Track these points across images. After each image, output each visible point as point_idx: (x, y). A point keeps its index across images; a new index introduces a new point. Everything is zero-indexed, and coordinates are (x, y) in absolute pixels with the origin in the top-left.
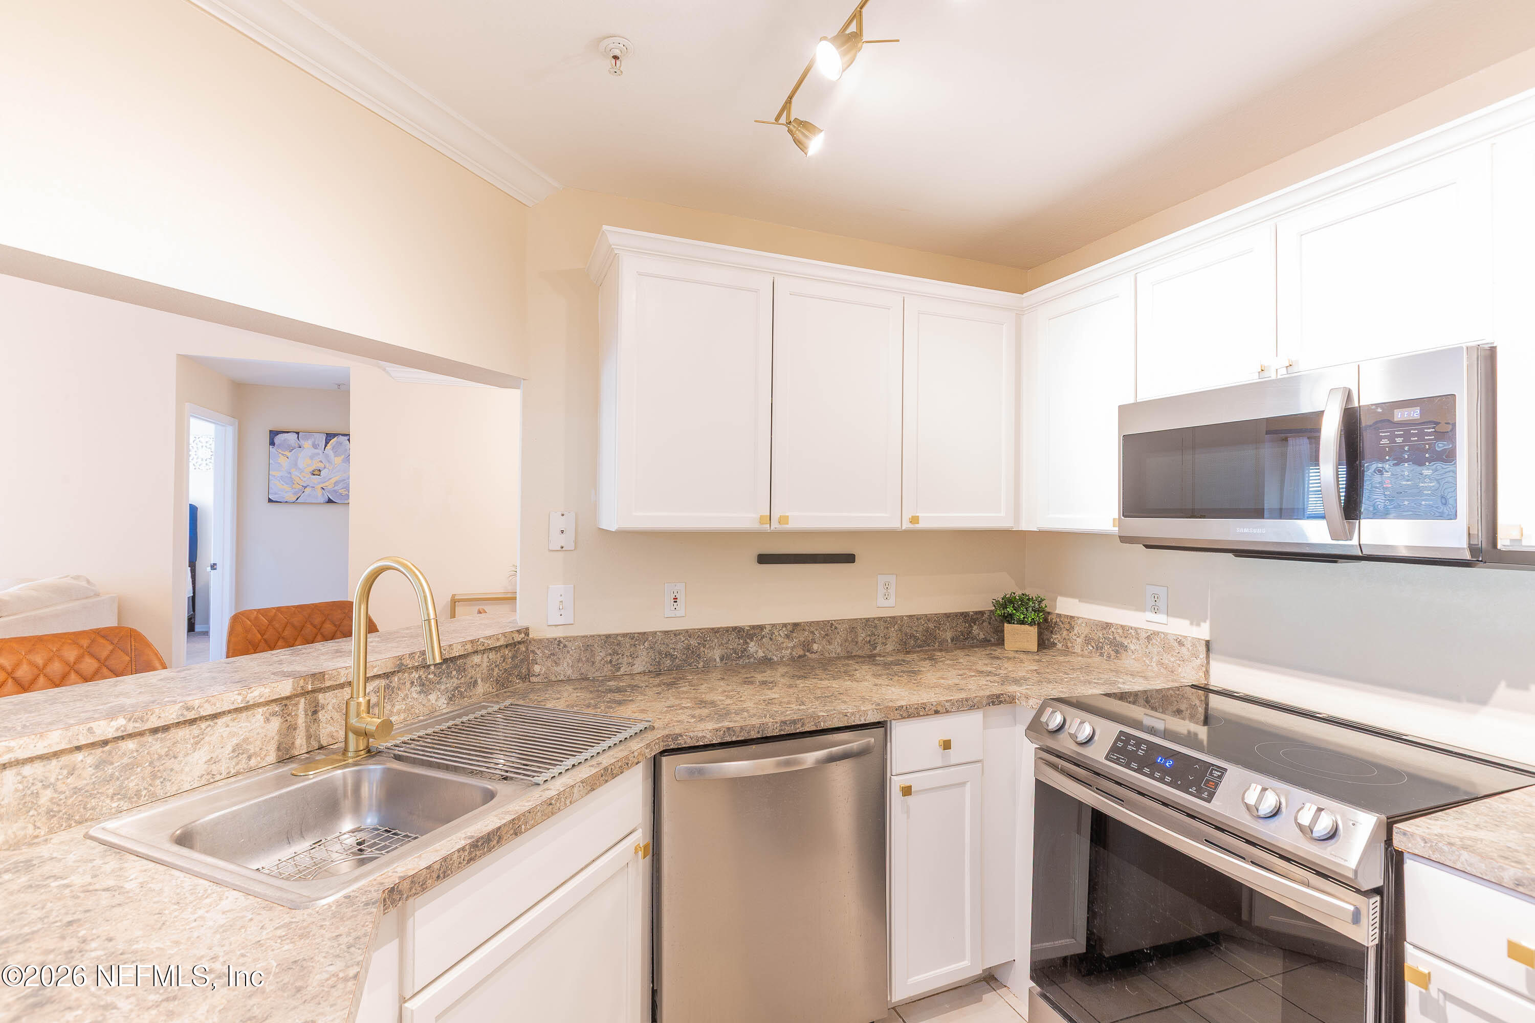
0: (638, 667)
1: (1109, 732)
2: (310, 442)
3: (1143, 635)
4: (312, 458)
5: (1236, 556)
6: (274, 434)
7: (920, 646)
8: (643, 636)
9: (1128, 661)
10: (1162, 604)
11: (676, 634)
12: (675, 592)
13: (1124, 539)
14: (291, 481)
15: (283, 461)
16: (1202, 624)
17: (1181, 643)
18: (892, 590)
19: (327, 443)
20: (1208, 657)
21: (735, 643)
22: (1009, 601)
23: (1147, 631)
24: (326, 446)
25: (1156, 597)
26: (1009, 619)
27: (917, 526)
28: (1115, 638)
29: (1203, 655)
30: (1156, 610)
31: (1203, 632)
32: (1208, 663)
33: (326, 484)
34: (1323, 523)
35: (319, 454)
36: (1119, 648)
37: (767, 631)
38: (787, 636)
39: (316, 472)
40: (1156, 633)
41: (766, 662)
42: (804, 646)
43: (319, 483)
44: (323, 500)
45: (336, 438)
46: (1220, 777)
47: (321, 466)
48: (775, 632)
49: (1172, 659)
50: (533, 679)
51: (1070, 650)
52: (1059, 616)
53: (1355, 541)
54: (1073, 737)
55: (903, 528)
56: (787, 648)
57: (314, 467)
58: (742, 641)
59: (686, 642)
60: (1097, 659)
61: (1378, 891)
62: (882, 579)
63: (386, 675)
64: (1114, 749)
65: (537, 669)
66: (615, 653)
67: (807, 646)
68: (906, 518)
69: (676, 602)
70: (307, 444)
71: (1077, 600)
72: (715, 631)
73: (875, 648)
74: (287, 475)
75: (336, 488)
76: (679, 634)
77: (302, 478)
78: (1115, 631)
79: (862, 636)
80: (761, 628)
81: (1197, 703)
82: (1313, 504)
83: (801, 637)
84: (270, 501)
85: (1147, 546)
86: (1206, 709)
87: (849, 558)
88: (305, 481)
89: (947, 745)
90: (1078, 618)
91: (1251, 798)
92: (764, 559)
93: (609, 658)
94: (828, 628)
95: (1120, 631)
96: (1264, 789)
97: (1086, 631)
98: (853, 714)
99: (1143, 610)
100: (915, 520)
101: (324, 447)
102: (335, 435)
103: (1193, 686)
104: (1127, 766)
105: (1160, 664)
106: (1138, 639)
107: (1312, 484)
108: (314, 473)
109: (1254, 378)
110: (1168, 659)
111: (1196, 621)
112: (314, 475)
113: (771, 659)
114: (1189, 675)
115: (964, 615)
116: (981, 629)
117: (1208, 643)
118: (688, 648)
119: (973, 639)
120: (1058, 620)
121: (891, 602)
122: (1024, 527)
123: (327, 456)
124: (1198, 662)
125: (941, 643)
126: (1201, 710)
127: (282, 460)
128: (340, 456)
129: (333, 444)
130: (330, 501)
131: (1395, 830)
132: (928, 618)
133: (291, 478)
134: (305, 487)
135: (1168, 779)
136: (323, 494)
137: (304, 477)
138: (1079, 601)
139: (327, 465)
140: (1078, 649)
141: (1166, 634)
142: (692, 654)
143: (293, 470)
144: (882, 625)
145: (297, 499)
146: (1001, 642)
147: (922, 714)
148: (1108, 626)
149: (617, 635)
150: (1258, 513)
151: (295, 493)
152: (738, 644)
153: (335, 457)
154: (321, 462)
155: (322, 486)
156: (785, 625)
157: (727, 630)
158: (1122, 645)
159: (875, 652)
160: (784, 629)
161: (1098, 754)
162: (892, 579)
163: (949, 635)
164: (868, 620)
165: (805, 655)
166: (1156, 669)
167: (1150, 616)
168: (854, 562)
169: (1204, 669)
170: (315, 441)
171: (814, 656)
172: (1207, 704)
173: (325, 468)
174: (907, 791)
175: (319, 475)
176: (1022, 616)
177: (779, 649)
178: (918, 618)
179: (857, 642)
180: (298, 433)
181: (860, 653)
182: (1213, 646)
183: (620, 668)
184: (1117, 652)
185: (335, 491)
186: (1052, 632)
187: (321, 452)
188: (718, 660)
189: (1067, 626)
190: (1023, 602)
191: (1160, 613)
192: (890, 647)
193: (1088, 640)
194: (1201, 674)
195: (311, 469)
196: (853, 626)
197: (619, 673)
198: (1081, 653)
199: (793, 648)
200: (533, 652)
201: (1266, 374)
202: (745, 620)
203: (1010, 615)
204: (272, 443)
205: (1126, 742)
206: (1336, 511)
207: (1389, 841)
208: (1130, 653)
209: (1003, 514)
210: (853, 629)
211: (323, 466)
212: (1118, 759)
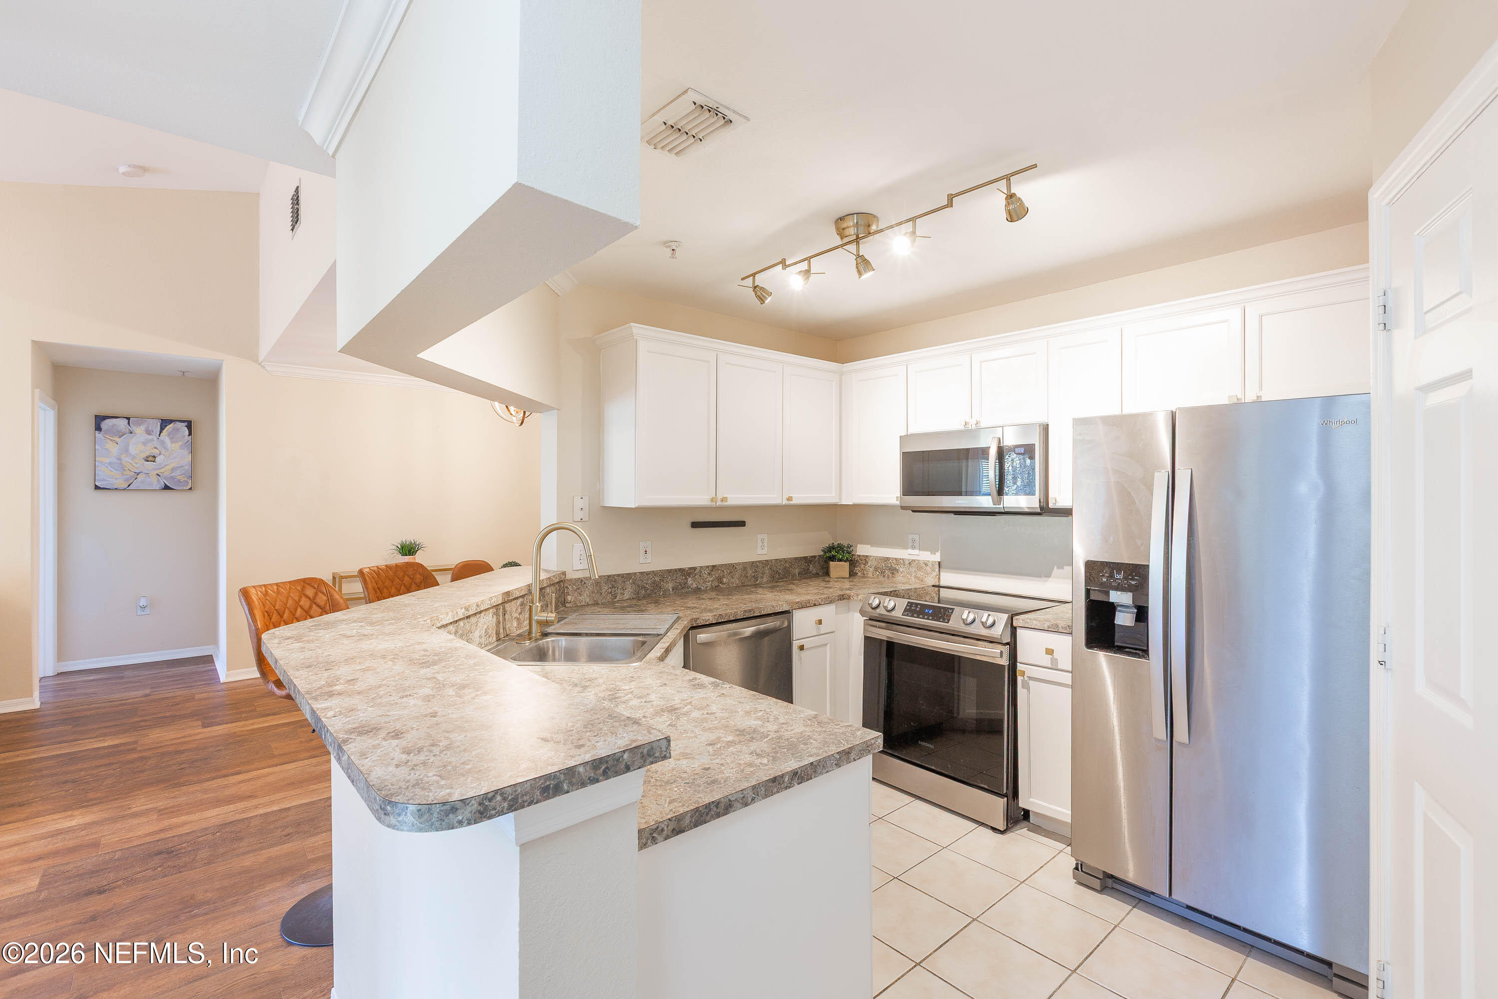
0: (626, 596)
1: (902, 603)
2: (143, 428)
3: (907, 562)
4: (145, 444)
5: (955, 514)
6: (99, 420)
7: (782, 578)
8: (628, 576)
9: (899, 578)
10: (916, 544)
11: (648, 573)
12: (646, 547)
13: (903, 508)
14: (122, 468)
15: (111, 448)
16: (937, 553)
17: (926, 565)
18: (766, 544)
19: (162, 429)
20: (939, 570)
21: (680, 579)
22: (831, 548)
23: (909, 560)
24: (161, 432)
25: (914, 541)
26: (833, 558)
27: (791, 502)
28: (891, 566)
29: (937, 570)
30: (913, 548)
31: (937, 557)
32: (940, 574)
33: (162, 470)
34: (990, 497)
35: (152, 440)
36: (894, 571)
37: (697, 570)
38: (709, 574)
39: (151, 458)
40: (914, 561)
41: (697, 591)
42: (718, 579)
43: (154, 469)
44: (157, 484)
45: (172, 425)
46: (952, 612)
47: (155, 452)
48: (702, 571)
49: (922, 574)
50: (567, 605)
51: (866, 576)
52: (859, 556)
53: (1002, 506)
54: (885, 608)
55: (783, 504)
56: (709, 581)
57: (147, 454)
58: (684, 578)
59: (653, 579)
60: (882, 579)
61: (1007, 644)
62: (760, 537)
63: (523, 596)
64: (906, 610)
65: (569, 598)
66: (613, 587)
67: (720, 580)
68: (785, 497)
69: (646, 553)
70: (140, 430)
71: (869, 546)
72: (669, 571)
73: (757, 580)
74: (116, 461)
75: (173, 474)
76: (649, 574)
77: (134, 464)
78: (891, 562)
79: (750, 572)
80: (694, 569)
81: (934, 595)
82: (984, 489)
83: (716, 574)
84: (97, 488)
85: (914, 511)
86: (939, 598)
87: (742, 524)
88: (137, 468)
89: (820, 622)
90: (871, 556)
91: (964, 617)
92: (695, 525)
93: (610, 590)
94: (731, 568)
95: (894, 561)
96: (969, 612)
97: (875, 564)
98: (776, 606)
99: (906, 548)
100: (790, 499)
101: (158, 433)
102: (171, 421)
103: (933, 586)
104: (912, 616)
105: (916, 577)
106: (904, 565)
107: (984, 476)
108: (149, 459)
109: (962, 428)
110: (920, 574)
111: (933, 552)
112: (148, 461)
113: (700, 588)
114: (931, 581)
115: (805, 558)
116: (815, 567)
117: (939, 562)
118: (654, 582)
119: (810, 573)
120: (858, 558)
121: (765, 551)
122: (844, 502)
123: (163, 443)
124: (935, 574)
125: (793, 576)
126: (936, 599)
127: (110, 445)
128: (178, 442)
129: (169, 430)
130: (167, 488)
131: (1014, 619)
132: (785, 560)
133: (121, 464)
134: (138, 474)
135: (931, 618)
136: (158, 481)
137: (136, 463)
138: (871, 546)
139: (163, 452)
140: (870, 575)
141: (919, 561)
142: (656, 586)
143: (123, 456)
144: (760, 565)
145: (129, 485)
146: (827, 574)
147: (808, 606)
148: (888, 559)
149: (614, 575)
150: (960, 494)
151: (126, 480)
152: (682, 580)
153: (172, 443)
154: (155, 448)
155: (157, 472)
156: (708, 567)
157: (676, 570)
158: (895, 569)
159: (757, 582)
160: (707, 569)
161: (898, 614)
162: (765, 536)
163: (797, 571)
164: (753, 562)
165: (719, 586)
166: (914, 580)
167: (910, 551)
168: (744, 526)
169: (938, 577)
170: (148, 427)
171: (724, 586)
172: (939, 596)
173: (160, 454)
174: (802, 648)
175: (154, 461)
176: (841, 557)
177: (705, 582)
178: (781, 560)
179: (747, 577)
180: (128, 419)
181: (749, 583)
182: (942, 565)
183: (616, 596)
184: (893, 574)
185: (173, 478)
186: (854, 566)
187: (155, 438)
188: (671, 590)
189: (864, 562)
190: (840, 548)
191: (915, 549)
192: (765, 580)
193: (876, 569)
194: (936, 580)
195: (144, 455)
196: (745, 566)
197: (616, 600)
198: (872, 577)
199: (712, 581)
200: (567, 587)
201: (967, 426)
202: (685, 564)
203: (833, 556)
204: (98, 428)
205: (911, 606)
206: (995, 493)
207: (1012, 624)
208: (900, 573)
209: (833, 495)
210: (745, 569)
211: (159, 452)
212: (908, 614)
